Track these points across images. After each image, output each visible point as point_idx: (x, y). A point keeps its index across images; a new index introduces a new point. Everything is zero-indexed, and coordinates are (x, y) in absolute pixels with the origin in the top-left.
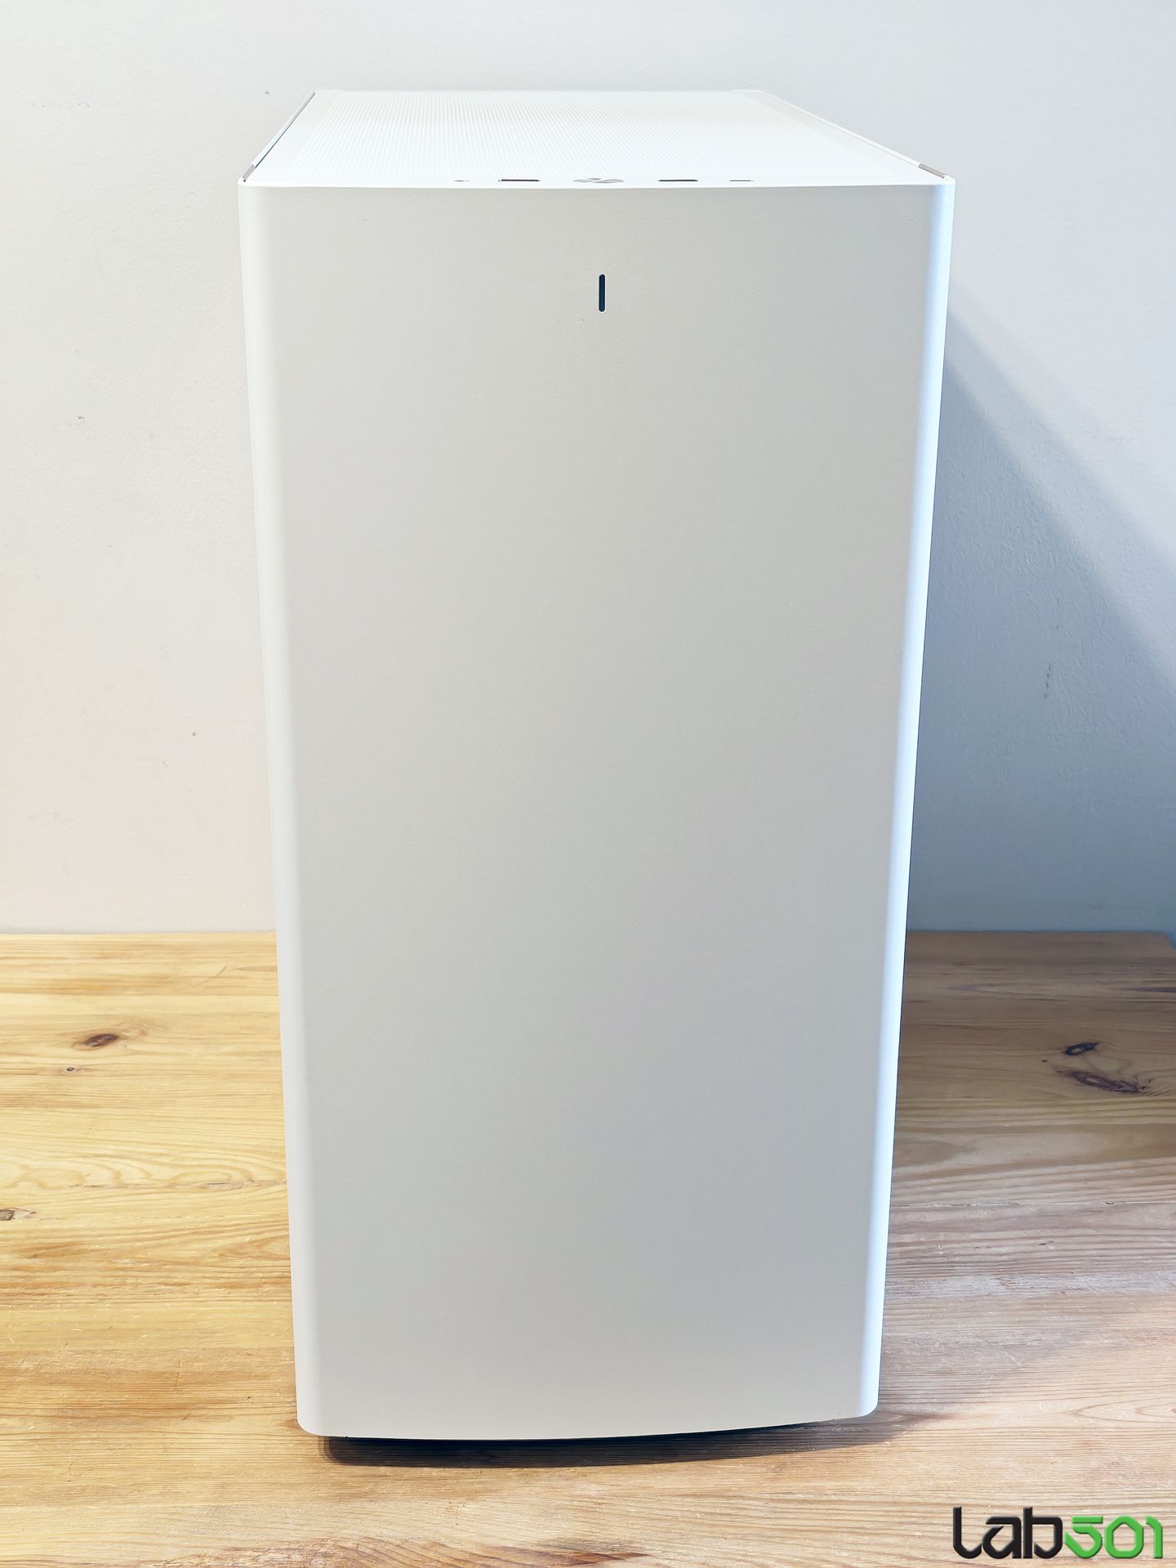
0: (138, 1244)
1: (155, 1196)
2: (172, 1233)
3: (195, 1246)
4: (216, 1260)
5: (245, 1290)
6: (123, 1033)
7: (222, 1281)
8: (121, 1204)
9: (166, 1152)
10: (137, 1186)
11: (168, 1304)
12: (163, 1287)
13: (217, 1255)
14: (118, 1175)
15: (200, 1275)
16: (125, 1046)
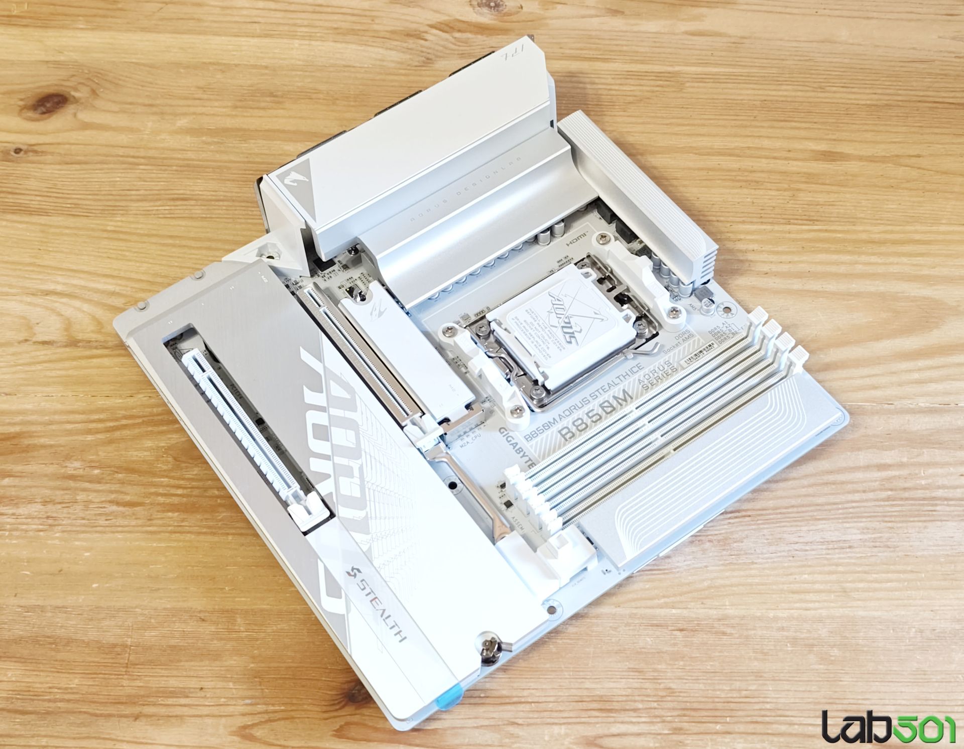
0: (90, 438)
1: (106, 361)
2: (124, 422)
3: (149, 443)
4: (170, 466)
5: (199, 516)
6: (73, 93)
7: (176, 500)
8: (70, 372)
9: (117, 289)
10: (88, 344)
11: (120, 536)
12: (114, 508)
13: (170, 459)
14: (68, 325)
15: (153, 490)
16: (75, 115)
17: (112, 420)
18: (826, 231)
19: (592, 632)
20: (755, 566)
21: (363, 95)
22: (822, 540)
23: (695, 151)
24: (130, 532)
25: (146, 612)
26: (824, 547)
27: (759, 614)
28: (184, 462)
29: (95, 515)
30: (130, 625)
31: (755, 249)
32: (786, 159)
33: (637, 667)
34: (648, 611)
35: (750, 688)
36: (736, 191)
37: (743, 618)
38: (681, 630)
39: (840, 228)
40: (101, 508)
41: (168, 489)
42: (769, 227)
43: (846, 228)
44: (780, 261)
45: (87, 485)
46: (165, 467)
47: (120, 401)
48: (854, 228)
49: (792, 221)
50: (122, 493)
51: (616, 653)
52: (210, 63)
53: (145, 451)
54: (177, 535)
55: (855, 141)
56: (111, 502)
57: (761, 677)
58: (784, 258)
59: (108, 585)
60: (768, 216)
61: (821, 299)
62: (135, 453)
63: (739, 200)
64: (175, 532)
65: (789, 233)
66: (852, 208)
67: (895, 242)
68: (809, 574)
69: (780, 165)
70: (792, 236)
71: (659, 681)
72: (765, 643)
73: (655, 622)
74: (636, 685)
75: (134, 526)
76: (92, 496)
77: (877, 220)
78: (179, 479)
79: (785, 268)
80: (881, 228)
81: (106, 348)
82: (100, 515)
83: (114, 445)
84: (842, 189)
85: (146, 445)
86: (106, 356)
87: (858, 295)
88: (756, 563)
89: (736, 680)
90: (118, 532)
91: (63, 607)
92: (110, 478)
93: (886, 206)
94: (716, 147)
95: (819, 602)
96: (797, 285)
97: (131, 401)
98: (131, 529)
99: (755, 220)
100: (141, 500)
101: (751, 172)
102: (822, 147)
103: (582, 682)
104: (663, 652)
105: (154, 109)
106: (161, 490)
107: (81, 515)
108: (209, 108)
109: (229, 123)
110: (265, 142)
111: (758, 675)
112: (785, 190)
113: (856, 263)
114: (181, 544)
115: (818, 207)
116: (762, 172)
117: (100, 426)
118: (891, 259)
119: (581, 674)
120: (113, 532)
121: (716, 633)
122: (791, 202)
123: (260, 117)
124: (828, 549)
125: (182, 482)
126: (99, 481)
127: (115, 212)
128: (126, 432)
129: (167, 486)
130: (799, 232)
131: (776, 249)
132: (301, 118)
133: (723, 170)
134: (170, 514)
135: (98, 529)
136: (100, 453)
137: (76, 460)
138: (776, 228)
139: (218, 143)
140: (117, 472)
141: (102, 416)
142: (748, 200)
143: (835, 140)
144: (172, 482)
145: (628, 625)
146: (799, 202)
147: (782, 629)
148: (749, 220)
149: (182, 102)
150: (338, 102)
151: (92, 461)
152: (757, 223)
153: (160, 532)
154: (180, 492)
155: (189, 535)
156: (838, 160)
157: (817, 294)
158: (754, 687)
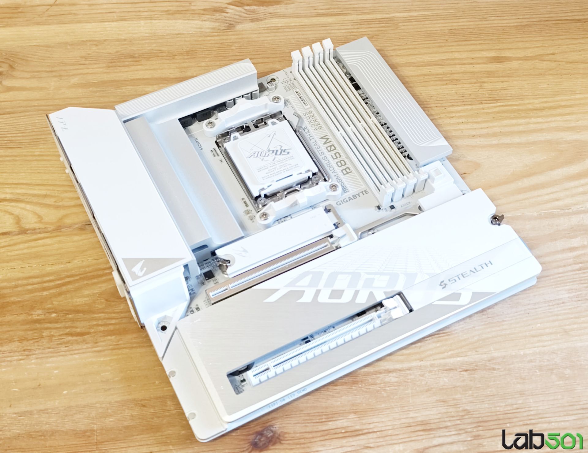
17: (58, 280)
18: (506, 106)
19: (408, 379)
20: (505, 323)
21: (192, 51)
22: (544, 301)
23: (413, 65)
24: (84, 353)
25: (104, 406)
26: (547, 305)
27: (514, 354)
28: (113, 301)
29: (58, 344)
30: (94, 416)
31: (464, 121)
32: (472, 64)
33: (442, 398)
34: (442, 361)
35: (518, 402)
36: (444, 87)
37: (504, 357)
38: (466, 371)
39: (514, 103)
40: (61, 339)
41: (105, 320)
42: (469, 107)
43: (518, 103)
44: (481, 127)
45: (49, 325)
46: (100, 307)
47: (62, 266)
48: (523, 102)
49: (483, 102)
50: (73, 327)
51: (427, 391)
52: (87, 41)
53: (85, 297)
54: (116, 351)
55: (512, 49)
56: (67, 334)
57: (524, 394)
58: (483, 125)
59: (74, 391)
60: (467, 100)
61: (512, 148)
62: (79, 300)
63: (447, 92)
64: (114, 349)
65: (483, 109)
66: (519, 90)
67: (550, 108)
68: (541, 323)
69: (469, 68)
70: (485, 111)
71: (458, 406)
72: (522, 372)
73: (448, 368)
74: (444, 411)
75: (85, 349)
76: (53, 332)
77: (536, 95)
78: (110, 313)
79: (485, 131)
80: (540, 100)
81: (47, 232)
82: (61, 344)
83: (63, 296)
84: (511, 79)
85: (85, 294)
86: (47, 237)
87: (534, 143)
88: (505, 321)
89: (508, 399)
90: (75, 354)
91: (45, 410)
92: (63, 318)
93: (540, 87)
94: (426, 61)
95: (550, 340)
96: (494, 141)
97: (69, 266)
98: (84, 351)
99: (459, 104)
100: (87, 331)
101: (451, 74)
102: (493, 54)
103: (408, 414)
104: (457, 387)
105: (54, 74)
106: (100, 322)
107: (48, 345)
108: (91, 69)
109: (106, 77)
110: (132, 87)
111: (522, 393)
112: (475, 83)
113: (528, 123)
114: (120, 356)
115: (498, 91)
116: (459, 73)
117: (51, 284)
118: (550, 119)
119: (406, 408)
120: (71, 355)
121: (489, 369)
122: (480, 90)
123: (126, 71)
124: (550, 306)
125: (113, 315)
126: (56, 321)
127: (38, 143)
128: (70, 287)
129: (104, 319)
130: (488, 108)
131: (477, 120)
132: (154, 69)
133: (433, 75)
134: (109, 338)
135: (61, 353)
136: (54, 303)
137: (38, 309)
138: (474, 107)
139: (101, 91)
140: (68, 314)
141: (51, 278)
142: (453, 91)
143: (499, 49)
144: (107, 316)
145: (430, 372)
146: (484, 90)
147: (531, 361)
148: (456, 104)
149: (72, 68)
150: (176, 57)
151: (49, 309)
152: (461, 105)
153: (104, 351)
154: (113, 322)
155: (124, 350)
156: (505, 62)
157: (508, 145)
158: (520, 402)
